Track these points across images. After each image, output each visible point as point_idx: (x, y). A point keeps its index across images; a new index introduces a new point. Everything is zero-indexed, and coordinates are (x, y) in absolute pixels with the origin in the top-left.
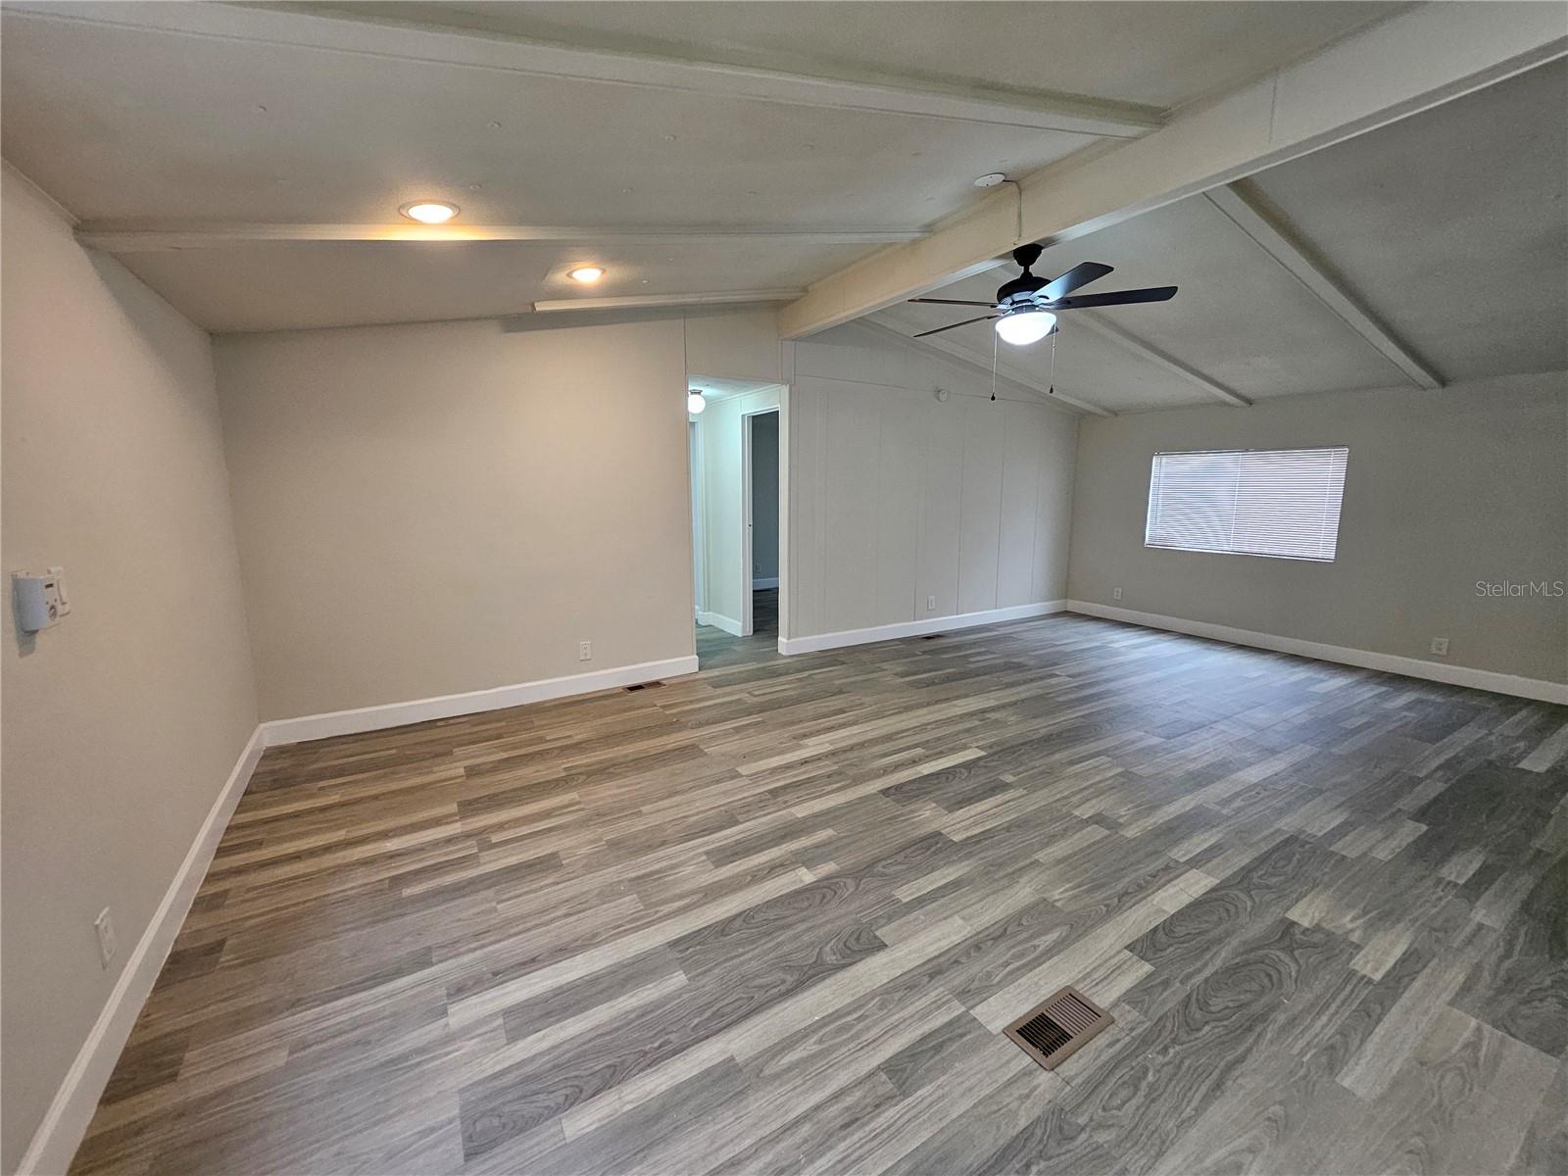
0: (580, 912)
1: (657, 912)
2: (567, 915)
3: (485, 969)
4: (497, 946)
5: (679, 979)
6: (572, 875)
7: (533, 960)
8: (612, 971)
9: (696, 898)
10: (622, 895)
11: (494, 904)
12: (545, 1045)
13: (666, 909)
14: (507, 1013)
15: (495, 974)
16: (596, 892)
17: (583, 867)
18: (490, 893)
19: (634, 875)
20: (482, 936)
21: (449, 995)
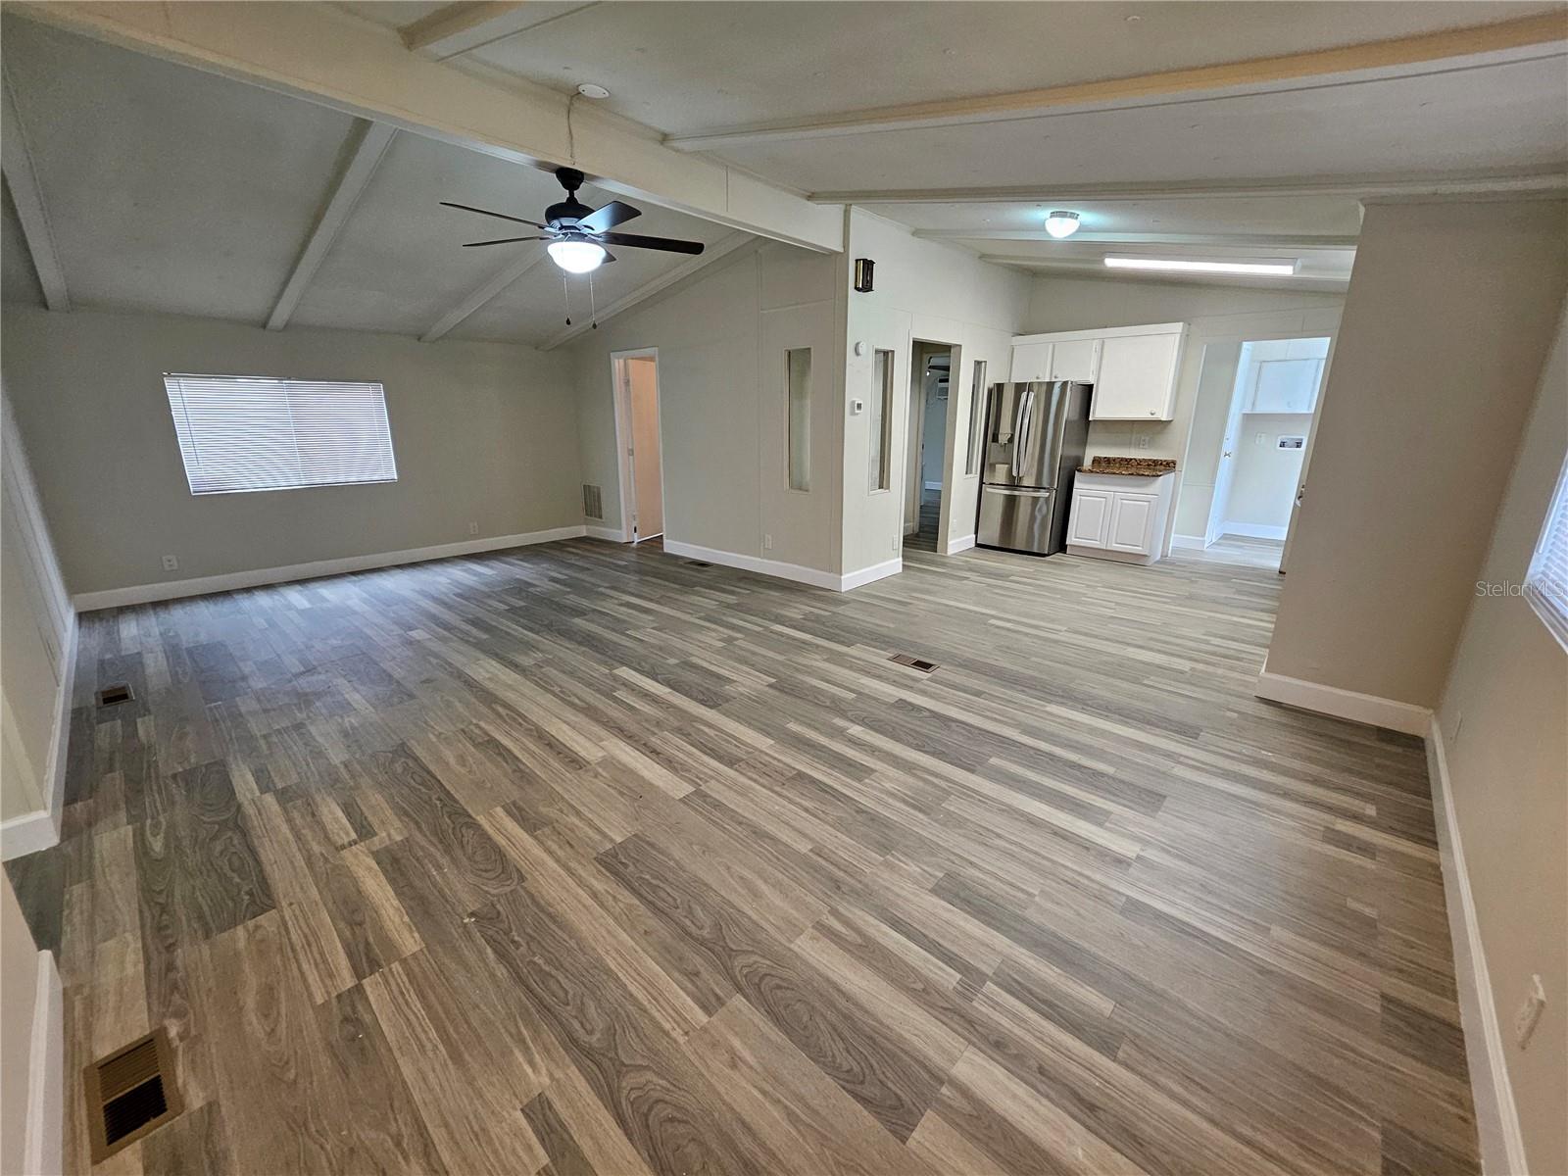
0: (988, 830)
1: (950, 787)
2: (999, 836)
3: (1091, 858)
4: (1069, 864)
5: (994, 761)
6: (953, 858)
7: (1055, 834)
8: (1020, 790)
9: (919, 773)
10: (949, 813)
11: (1037, 899)
12: (1094, 797)
13: (943, 784)
14: (1100, 825)
15: (1087, 849)
16: (959, 831)
17: (936, 856)
18: (1031, 914)
19: (921, 816)
20: (1073, 883)
21: (1129, 865)
